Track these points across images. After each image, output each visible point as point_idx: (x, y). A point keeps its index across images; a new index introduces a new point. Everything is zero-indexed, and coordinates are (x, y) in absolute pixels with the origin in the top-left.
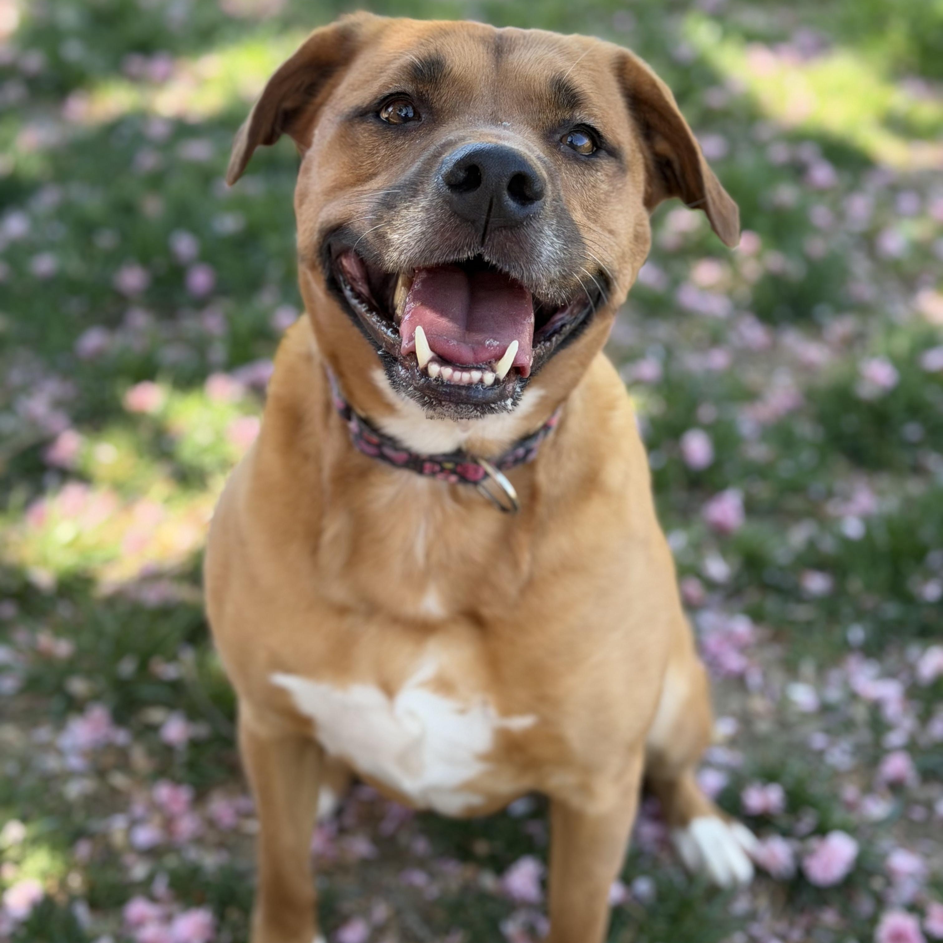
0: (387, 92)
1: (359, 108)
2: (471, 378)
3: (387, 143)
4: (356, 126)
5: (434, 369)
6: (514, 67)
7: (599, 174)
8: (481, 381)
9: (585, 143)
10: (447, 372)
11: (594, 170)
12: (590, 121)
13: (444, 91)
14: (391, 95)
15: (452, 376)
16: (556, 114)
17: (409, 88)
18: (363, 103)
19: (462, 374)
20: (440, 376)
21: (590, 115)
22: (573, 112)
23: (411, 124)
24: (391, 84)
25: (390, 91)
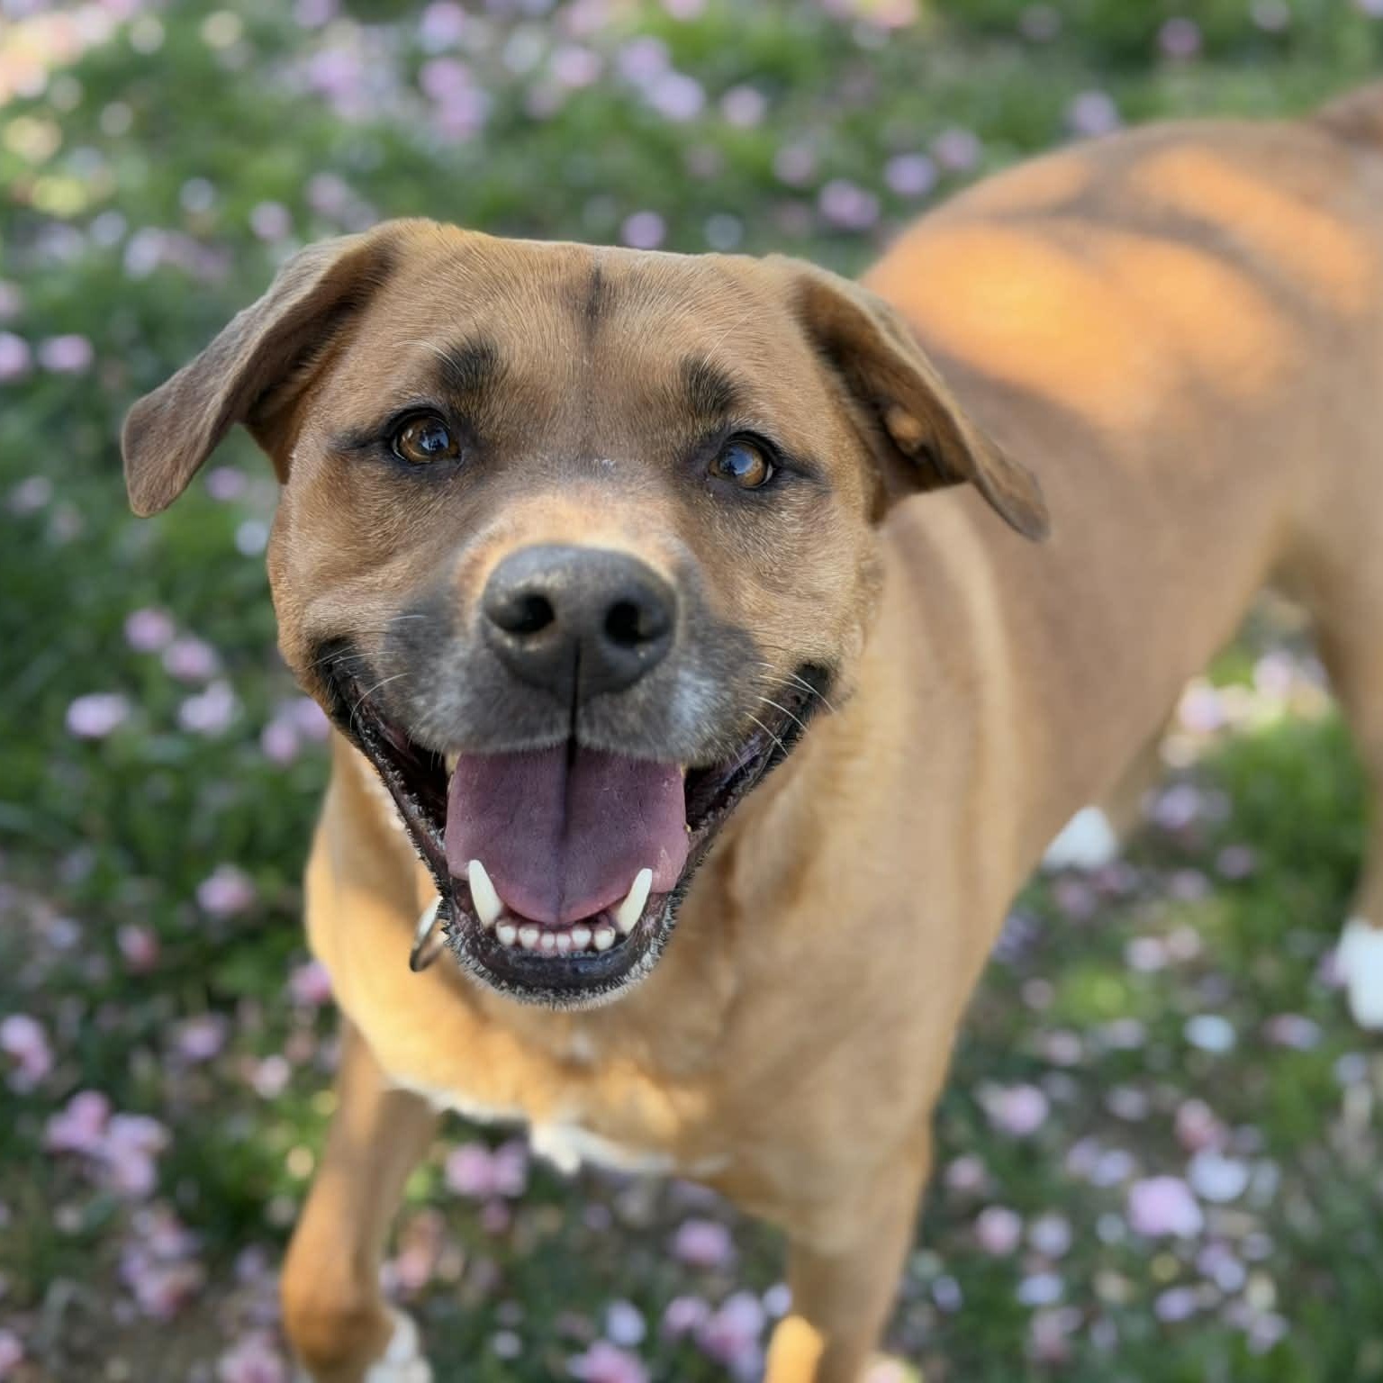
0: (399, 407)
1: (355, 432)
2: (572, 943)
3: (406, 499)
4: (354, 464)
5: (507, 934)
6: (618, 344)
7: (784, 514)
8: (591, 947)
9: (750, 467)
10: (529, 937)
11: (773, 511)
12: (757, 427)
13: (497, 405)
14: (407, 411)
15: (538, 942)
16: (695, 427)
17: (436, 399)
18: (363, 423)
19: (556, 938)
20: (517, 944)
21: (757, 416)
22: (725, 416)
23: (444, 465)
24: (406, 393)
25: (405, 406)
